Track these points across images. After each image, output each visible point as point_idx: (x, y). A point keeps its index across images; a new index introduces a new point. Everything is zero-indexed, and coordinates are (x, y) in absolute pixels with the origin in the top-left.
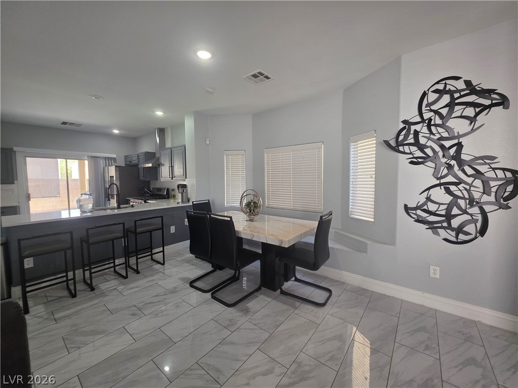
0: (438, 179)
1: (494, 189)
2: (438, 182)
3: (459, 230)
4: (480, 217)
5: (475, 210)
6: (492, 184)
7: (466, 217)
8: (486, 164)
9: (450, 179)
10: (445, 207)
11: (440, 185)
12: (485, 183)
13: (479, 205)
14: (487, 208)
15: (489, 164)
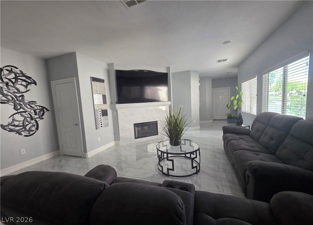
0: (16, 110)
1: (38, 113)
2: (17, 112)
3: (30, 130)
4: (35, 124)
5: (33, 121)
6: (37, 111)
7: (31, 125)
8: (33, 104)
9: (22, 110)
10: (22, 122)
11: (18, 113)
12: (35, 111)
13: (34, 119)
14: (37, 120)
15: (34, 104)
